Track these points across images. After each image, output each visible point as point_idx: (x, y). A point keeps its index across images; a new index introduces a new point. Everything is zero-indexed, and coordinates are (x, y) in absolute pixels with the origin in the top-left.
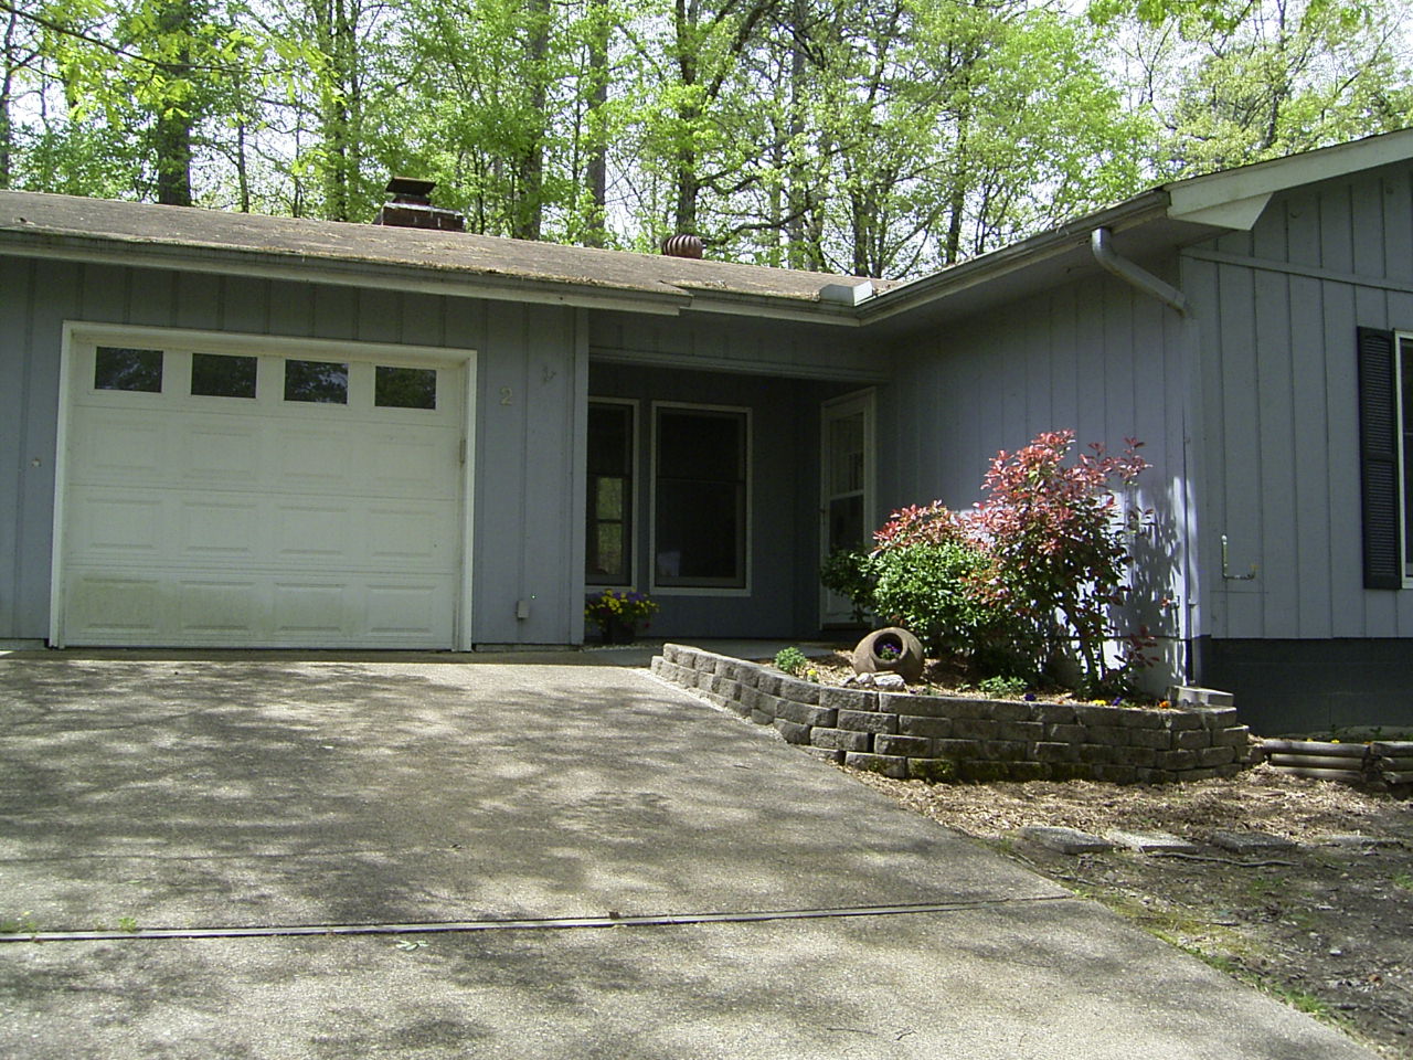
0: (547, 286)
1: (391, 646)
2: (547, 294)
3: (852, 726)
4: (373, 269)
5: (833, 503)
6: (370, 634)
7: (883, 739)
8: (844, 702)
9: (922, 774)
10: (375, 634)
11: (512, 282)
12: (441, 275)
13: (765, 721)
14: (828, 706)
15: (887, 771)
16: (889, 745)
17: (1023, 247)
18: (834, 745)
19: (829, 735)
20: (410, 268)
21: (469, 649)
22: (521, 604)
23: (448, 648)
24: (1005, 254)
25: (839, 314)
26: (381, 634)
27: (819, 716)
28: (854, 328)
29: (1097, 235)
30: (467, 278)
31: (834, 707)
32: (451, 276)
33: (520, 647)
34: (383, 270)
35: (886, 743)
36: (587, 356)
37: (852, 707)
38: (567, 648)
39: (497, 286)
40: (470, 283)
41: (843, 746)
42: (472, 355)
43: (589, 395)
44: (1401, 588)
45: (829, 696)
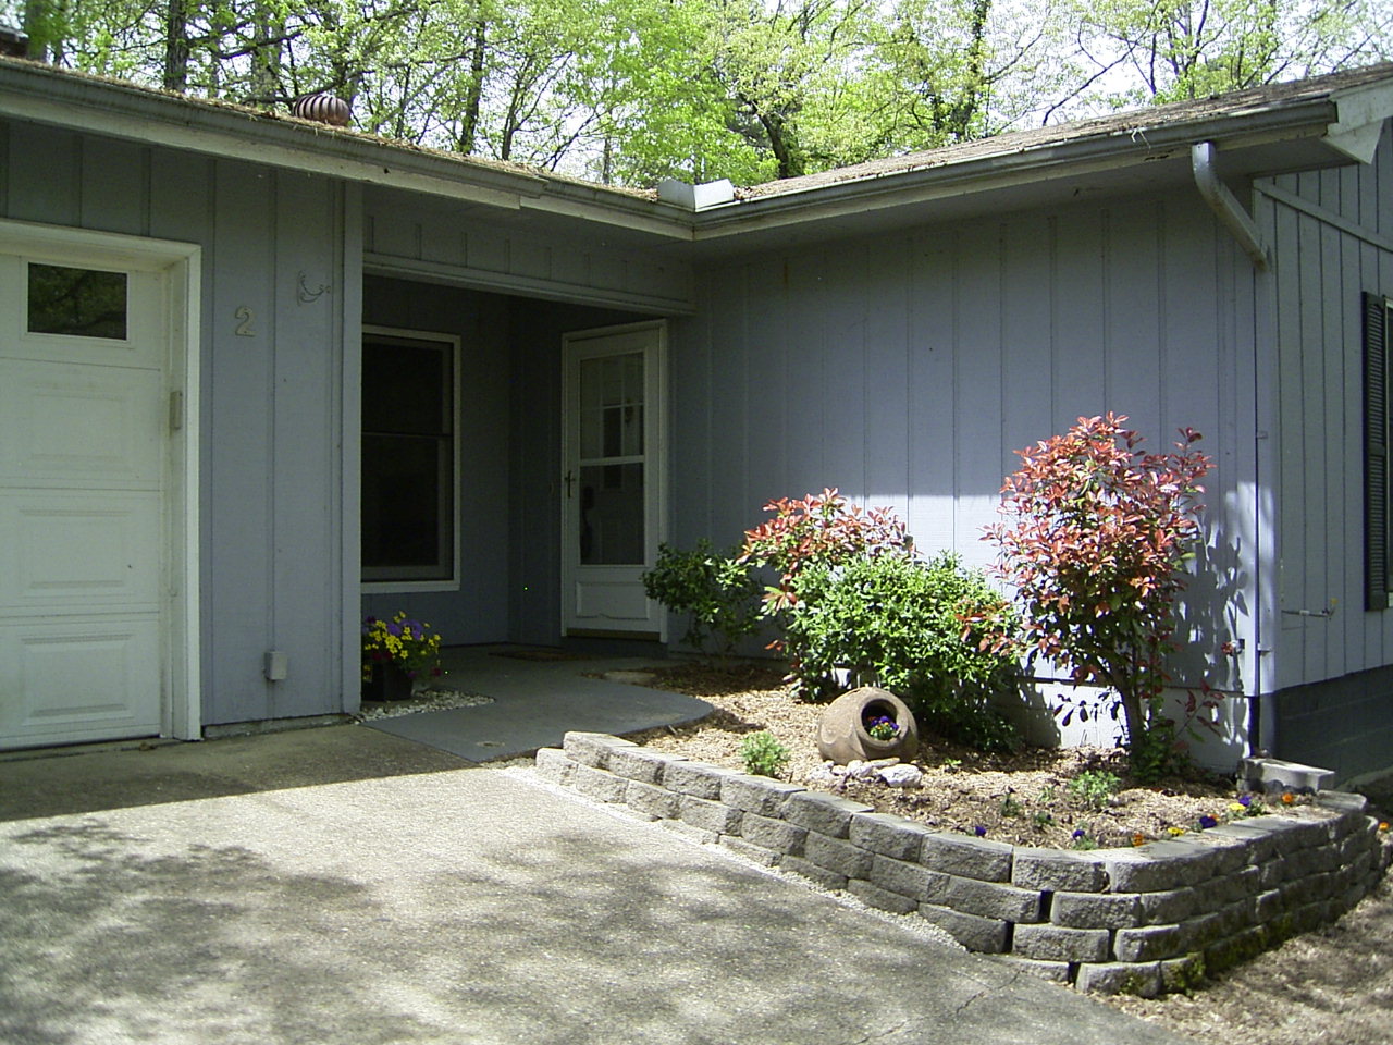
0: (349, 148)
1: (64, 739)
2: (343, 162)
3: (1085, 920)
4: (75, 91)
5: (584, 470)
6: (29, 722)
7: (1132, 938)
8: (1062, 879)
9: (1182, 985)
10: (39, 721)
11: (298, 138)
12: (188, 114)
13: (903, 906)
14: (1033, 887)
15: (1142, 990)
16: (1142, 947)
17: (1050, 155)
18: (1060, 954)
19: (1049, 938)
20: (139, 96)
21: (195, 734)
22: (276, 655)
23: (154, 732)
24: (1010, 161)
25: (676, 222)
26: (47, 720)
27: (1026, 907)
28: (682, 241)
29: (1202, 152)
30: (228, 122)
31: (1045, 887)
32: (205, 117)
33: (270, 726)
34: (91, 94)
35: (1138, 943)
36: (362, 264)
37: (1075, 887)
38: (337, 719)
39: (274, 141)
40: (232, 132)
41: (1074, 955)
42: (193, 253)
43: (363, 323)
44: (1387, 607)
45: (1034, 871)
